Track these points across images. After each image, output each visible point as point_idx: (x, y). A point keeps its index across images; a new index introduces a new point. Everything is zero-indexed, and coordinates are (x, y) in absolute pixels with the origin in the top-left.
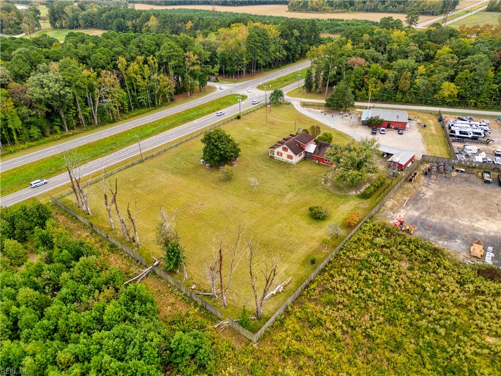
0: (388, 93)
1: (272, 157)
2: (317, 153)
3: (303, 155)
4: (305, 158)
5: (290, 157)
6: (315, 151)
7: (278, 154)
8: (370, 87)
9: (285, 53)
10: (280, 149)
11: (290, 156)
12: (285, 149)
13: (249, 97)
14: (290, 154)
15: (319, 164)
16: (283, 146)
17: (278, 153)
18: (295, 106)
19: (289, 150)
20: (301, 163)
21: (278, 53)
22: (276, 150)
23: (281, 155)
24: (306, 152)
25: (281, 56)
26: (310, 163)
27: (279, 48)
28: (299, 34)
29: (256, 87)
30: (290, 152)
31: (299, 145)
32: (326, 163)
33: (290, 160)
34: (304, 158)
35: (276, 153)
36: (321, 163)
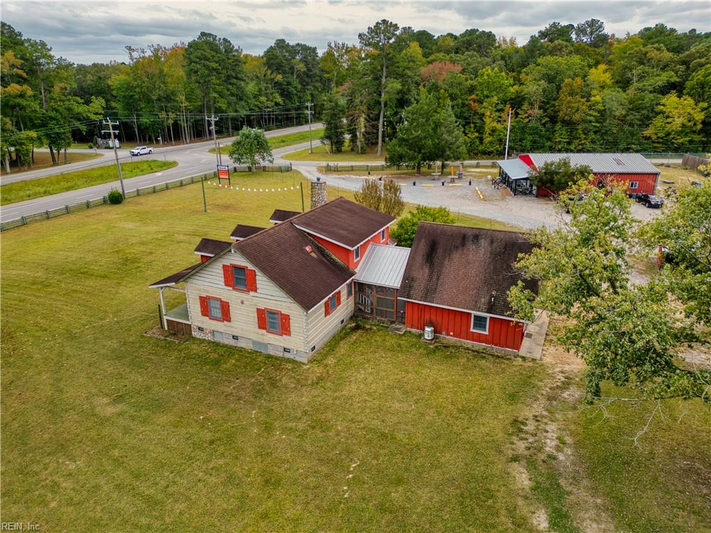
0: (535, 131)
1: (180, 331)
2: (419, 286)
3: (345, 307)
4: (358, 321)
5: (269, 320)
6: (408, 279)
7: (205, 311)
8: (487, 120)
9: (279, 99)
10: (212, 283)
11: (273, 313)
12: (239, 279)
13: (179, 165)
14: (272, 306)
15: (439, 349)
16: (228, 263)
17: (205, 304)
18: (304, 173)
19: (262, 280)
20: (343, 348)
21: (263, 99)
22: (194, 290)
23: (226, 315)
24: (361, 287)
25: (270, 104)
26: (391, 341)
27: (266, 90)
28: (304, 69)
29: (208, 150)
30: (269, 294)
31: (320, 251)
32: (479, 338)
33: (274, 342)
34: (353, 317)
35: (195, 308)
36: (451, 339)
